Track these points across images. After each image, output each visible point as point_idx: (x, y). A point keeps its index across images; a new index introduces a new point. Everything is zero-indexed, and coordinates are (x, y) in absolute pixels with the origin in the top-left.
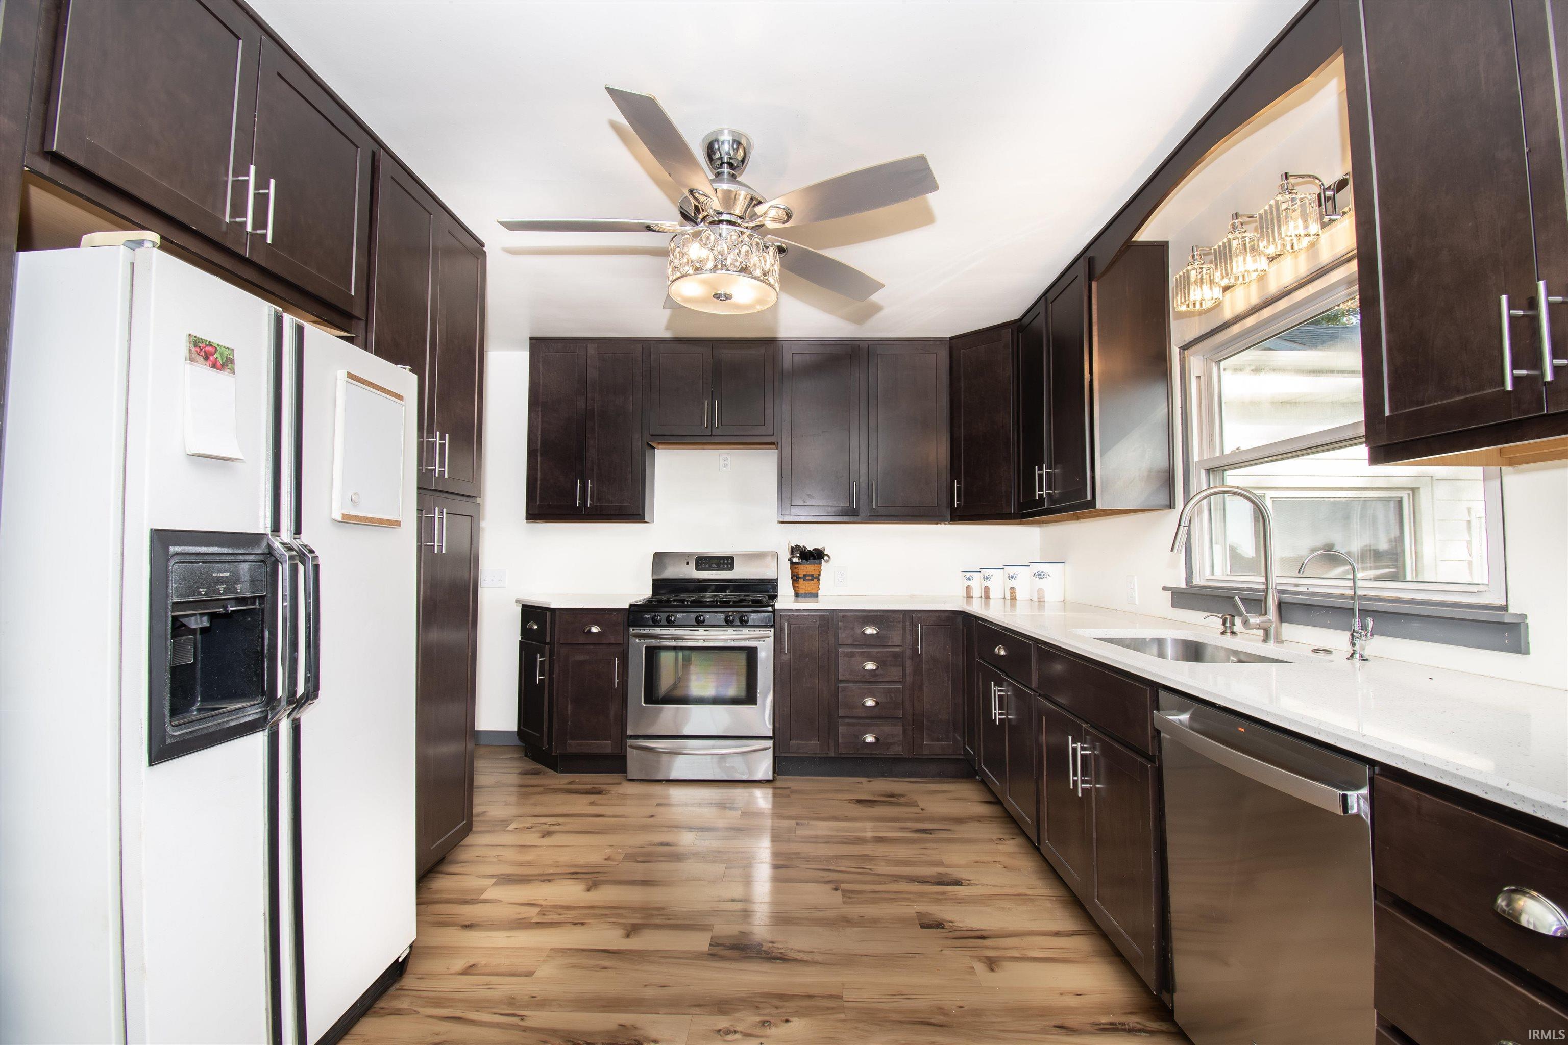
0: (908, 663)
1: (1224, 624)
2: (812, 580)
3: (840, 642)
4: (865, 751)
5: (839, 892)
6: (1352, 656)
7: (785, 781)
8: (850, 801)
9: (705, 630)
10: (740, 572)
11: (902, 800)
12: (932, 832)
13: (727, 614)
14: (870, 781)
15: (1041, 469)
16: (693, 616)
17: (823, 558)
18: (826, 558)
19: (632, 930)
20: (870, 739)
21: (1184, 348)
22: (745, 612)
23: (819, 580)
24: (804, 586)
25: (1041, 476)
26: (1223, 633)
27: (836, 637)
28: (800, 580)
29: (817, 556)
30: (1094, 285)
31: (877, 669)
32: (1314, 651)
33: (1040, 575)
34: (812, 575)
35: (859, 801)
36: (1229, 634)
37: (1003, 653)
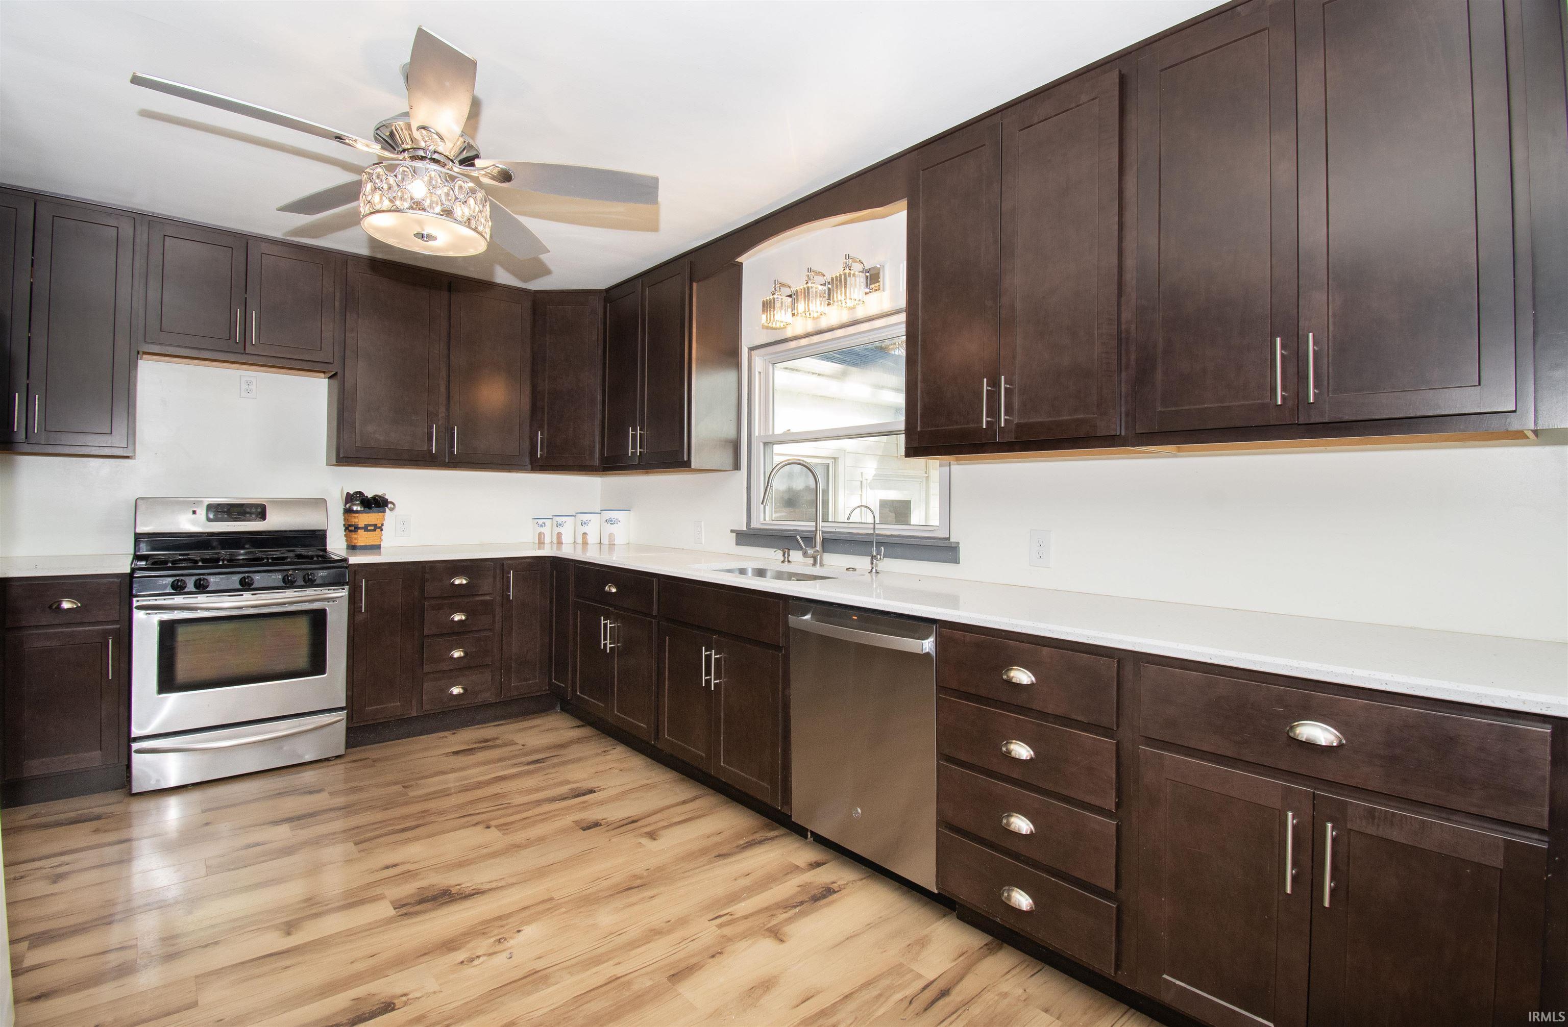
0: (498, 610)
1: (784, 555)
2: (374, 530)
3: (426, 595)
4: (452, 704)
5: (493, 829)
6: (871, 571)
7: (360, 753)
8: (447, 755)
9: (253, 594)
10: (276, 521)
11: (498, 742)
12: (545, 760)
13: (285, 573)
14: (454, 734)
15: (634, 430)
16: (236, 578)
17: (387, 506)
18: (390, 505)
19: (289, 928)
20: (456, 690)
21: (751, 349)
22: (311, 569)
23: (382, 530)
24: (362, 538)
25: (634, 436)
26: (783, 562)
27: (422, 590)
28: (359, 530)
29: (377, 504)
30: (695, 285)
31: (467, 619)
32: (848, 569)
33: (611, 521)
34: (375, 526)
35: (456, 753)
36: (786, 562)
37: (614, 590)
